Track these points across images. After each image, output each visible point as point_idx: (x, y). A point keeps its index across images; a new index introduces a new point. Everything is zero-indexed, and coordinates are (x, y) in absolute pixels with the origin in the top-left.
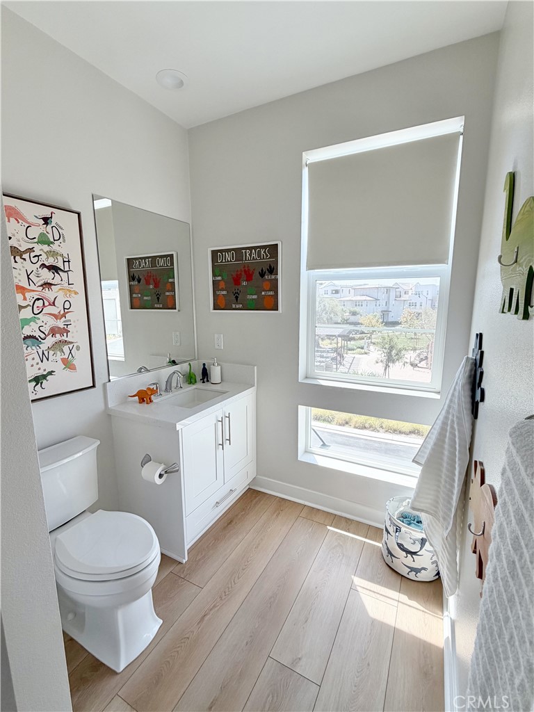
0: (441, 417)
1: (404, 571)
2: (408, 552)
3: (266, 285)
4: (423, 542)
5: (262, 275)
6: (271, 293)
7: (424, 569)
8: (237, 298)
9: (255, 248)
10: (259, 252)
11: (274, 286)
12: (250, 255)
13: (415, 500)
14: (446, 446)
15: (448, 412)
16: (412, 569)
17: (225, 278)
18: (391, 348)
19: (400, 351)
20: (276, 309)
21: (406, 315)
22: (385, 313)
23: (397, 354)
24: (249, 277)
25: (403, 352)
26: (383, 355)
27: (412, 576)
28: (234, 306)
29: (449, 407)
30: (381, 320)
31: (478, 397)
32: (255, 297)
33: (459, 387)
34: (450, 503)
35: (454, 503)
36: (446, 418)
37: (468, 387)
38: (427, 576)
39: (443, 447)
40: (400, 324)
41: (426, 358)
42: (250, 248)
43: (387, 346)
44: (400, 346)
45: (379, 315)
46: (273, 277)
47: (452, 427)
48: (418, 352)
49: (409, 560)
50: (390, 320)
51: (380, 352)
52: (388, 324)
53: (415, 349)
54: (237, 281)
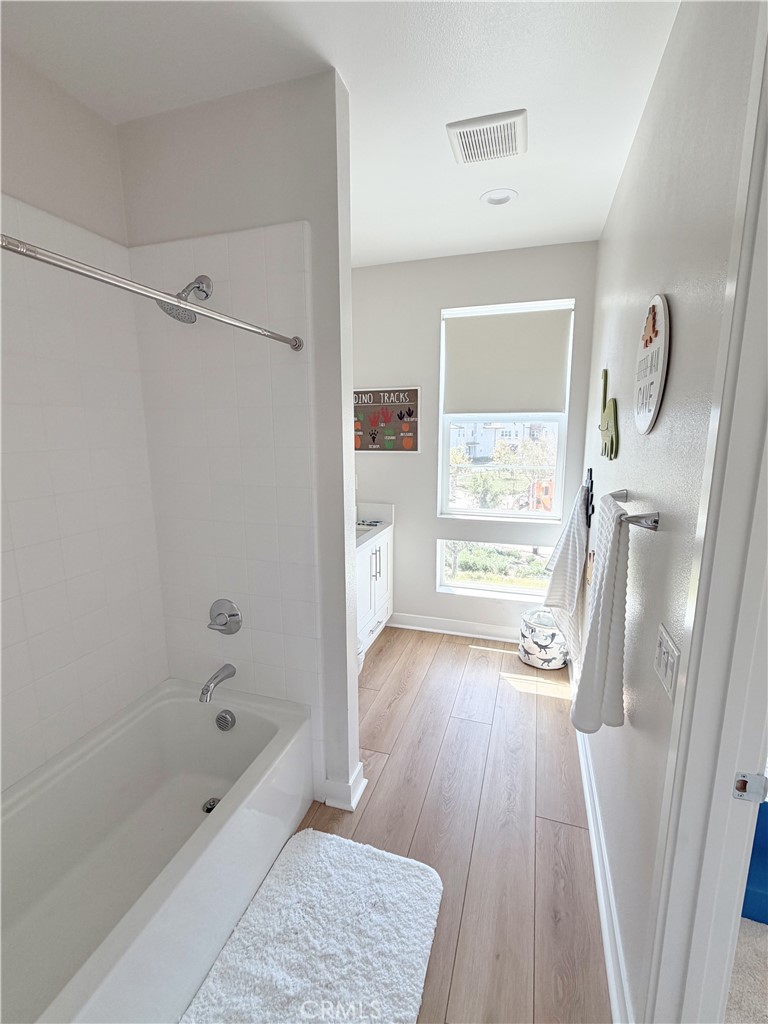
0: (566, 532)
1: (539, 664)
2: (541, 647)
3: (405, 427)
4: (553, 635)
5: (401, 417)
6: (410, 434)
7: (554, 658)
8: (374, 438)
9: (394, 391)
10: (398, 396)
11: (414, 429)
12: (389, 398)
13: (548, 598)
14: (570, 552)
15: (570, 527)
16: (545, 661)
17: (361, 419)
18: (486, 492)
19: (496, 496)
20: (415, 448)
21: (499, 449)
22: (471, 446)
23: (492, 500)
24: (387, 420)
25: (500, 497)
26: (475, 501)
27: (545, 666)
28: (370, 446)
29: (571, 523)
30: (467, 456)
31: (590, 512)
32: (394, 438)
33: (578, 508)
34: (573, 592)
35: (577, 591)
36: (569, 531)
37: (584, 507)
38: (557, 664)
39: (567, 554)
40: (492, 460)
41: (527, 504)
42: (389, 392)
43: (480, 490)
44: (496, 489)
45: (464, 448)
46: (412, 419)
47: (574, 537)
48: (517, 496)
49: (543, 655)
50: (478, 456)
51: (473, 498)
52: (477, 460)
53: (514, 493)
54: (374, 422)
